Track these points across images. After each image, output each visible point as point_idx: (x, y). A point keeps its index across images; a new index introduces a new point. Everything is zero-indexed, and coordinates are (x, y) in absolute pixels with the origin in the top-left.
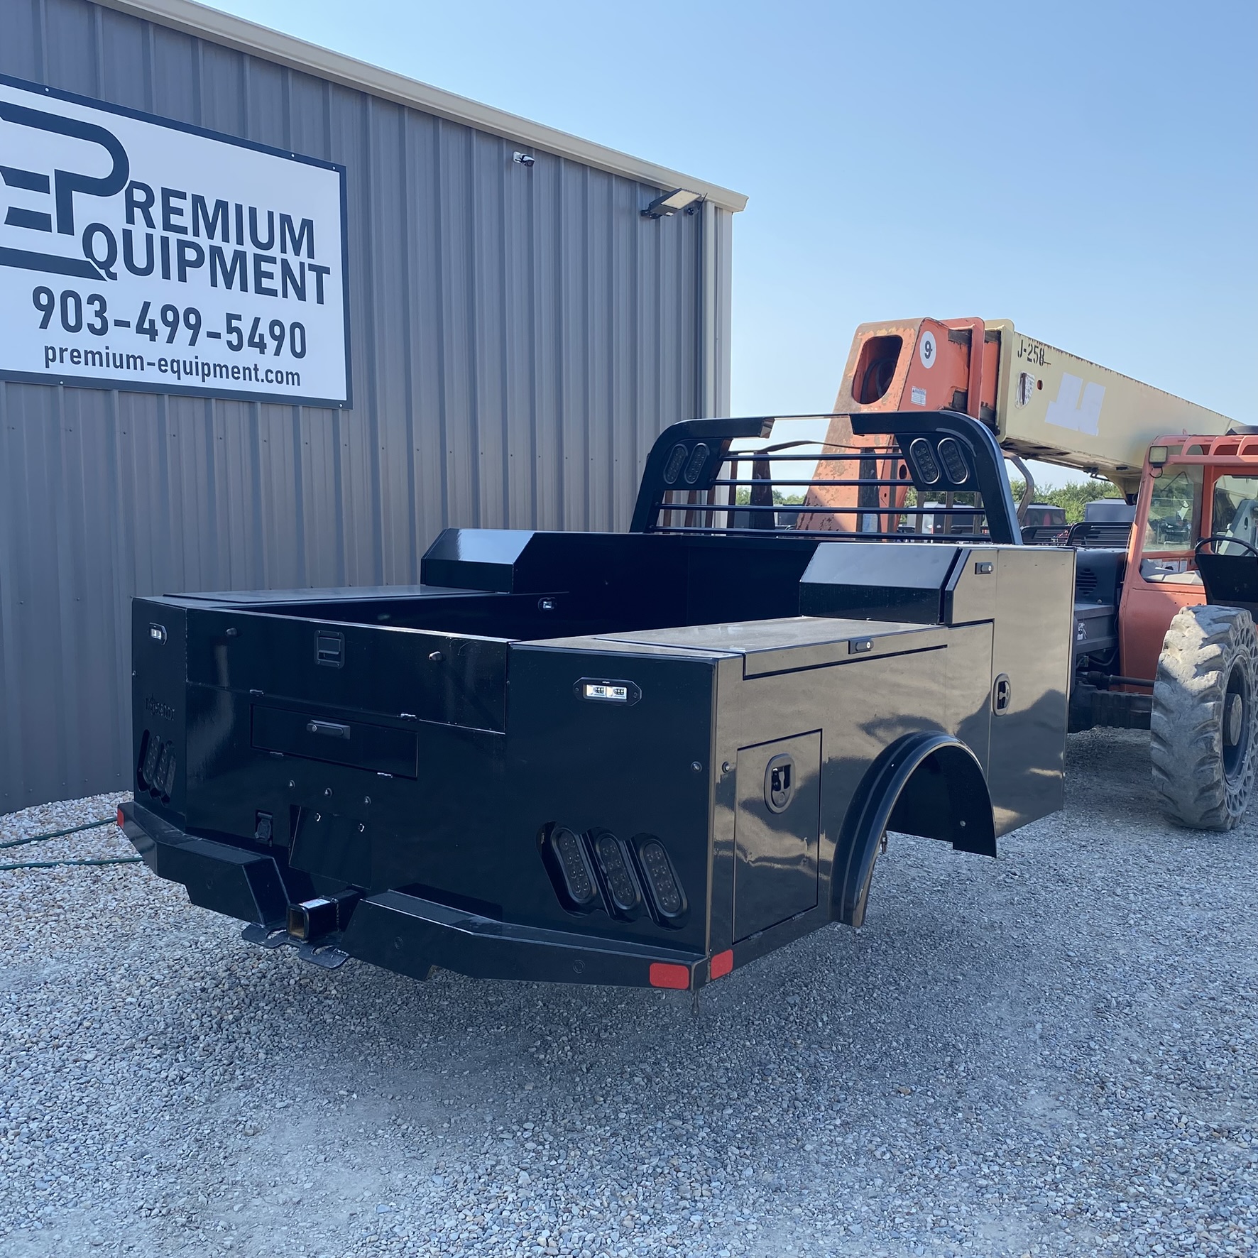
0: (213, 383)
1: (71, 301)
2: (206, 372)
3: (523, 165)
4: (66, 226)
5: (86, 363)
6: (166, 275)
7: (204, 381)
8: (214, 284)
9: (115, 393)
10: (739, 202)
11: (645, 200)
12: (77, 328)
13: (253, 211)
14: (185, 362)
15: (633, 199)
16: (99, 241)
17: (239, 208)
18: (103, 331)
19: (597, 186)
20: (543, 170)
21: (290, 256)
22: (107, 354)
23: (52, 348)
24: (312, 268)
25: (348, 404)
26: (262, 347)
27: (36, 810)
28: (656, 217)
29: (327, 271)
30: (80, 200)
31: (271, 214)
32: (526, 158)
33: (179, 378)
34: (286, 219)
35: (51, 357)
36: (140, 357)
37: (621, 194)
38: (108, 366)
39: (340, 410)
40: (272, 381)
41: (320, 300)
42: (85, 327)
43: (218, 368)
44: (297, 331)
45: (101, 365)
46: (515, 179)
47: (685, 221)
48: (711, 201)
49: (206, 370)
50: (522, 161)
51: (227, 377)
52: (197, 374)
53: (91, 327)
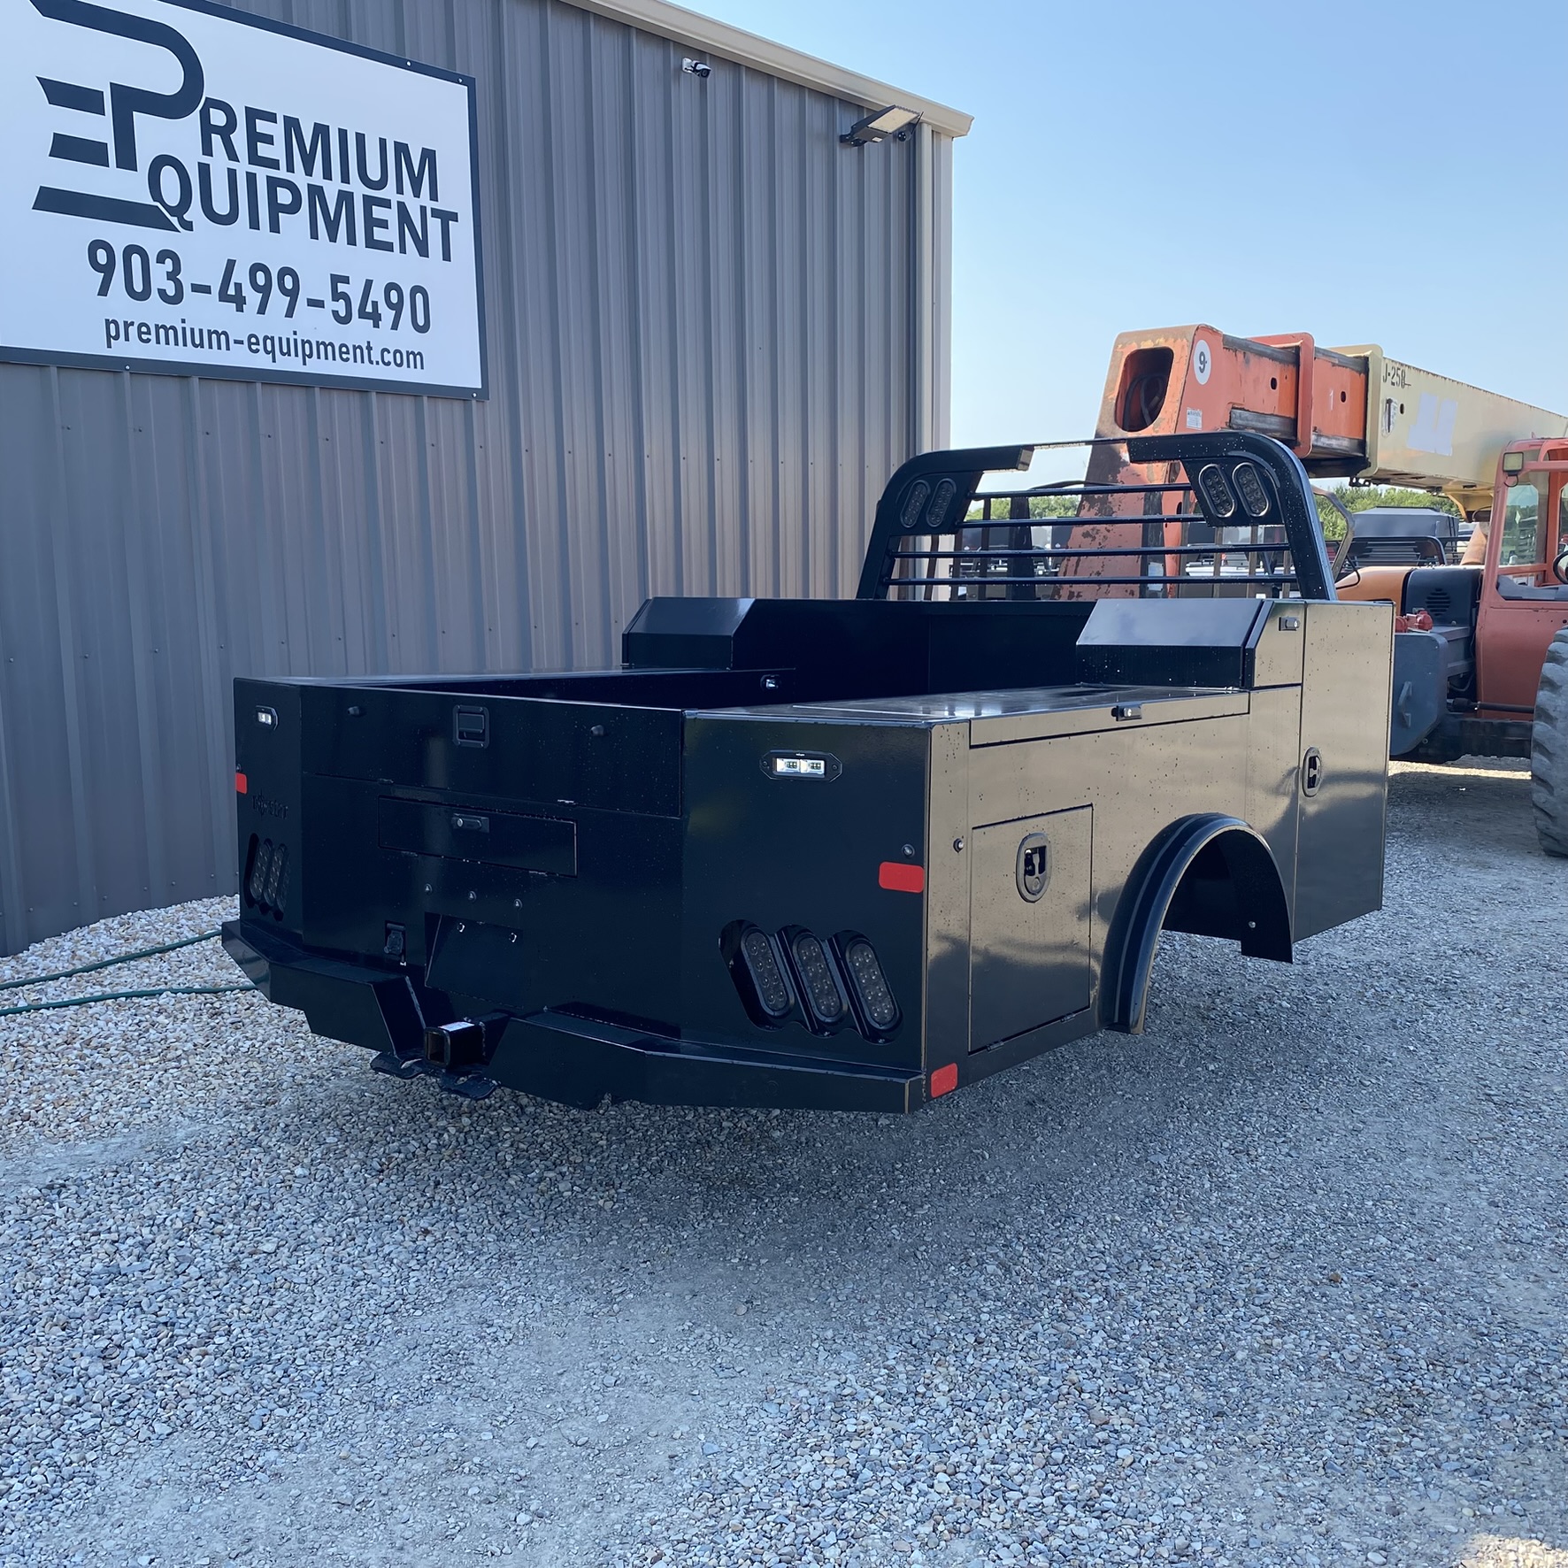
0: (316, 366)
1: (136, 259)
2: (308, 352)
3: (695, 76)
4: (127, 160)
5: (158, 342)
6: (254, 224)
7: (305, 364)
8: (314, 235)
9: (195, 380)
10: (962, 124)
11: (846, 122)
12: (144, 295)
13: (360, 138)
14: (280, 339)
15: (831, 121)
16: (169, 176)
17: (343, 134)
18: (177, 299)
19: (786, 104)
20: (720, 81)
21: (408, 197)
22: (184, 329)
23: (115, 322)
24: (435, 213)
25: (483, 394)
26: (376, 318)
27: (114, 923)
28: (859, 144)
29: (454, 217)
30: (142, 122)
31: (383, 142)
32: (700, 67)
33: (274, 361)
34: (401, 149)
35: (113, 333)
36: (225, 333)
37: (816, 113)
38: (185, 345)
39: (474, 402)
40: (389, 364)
41: (447, 256)
42: (155, 294)
43: (322, 347)
44: (419, 297)
45: (177, 344)
46: (685, 93)
47: (895, 148)
48: (929, 124)
49: (308, 349)
50: (695, 70)
51: (334, 359)
52: (297, 355)
53: (162, 293)
